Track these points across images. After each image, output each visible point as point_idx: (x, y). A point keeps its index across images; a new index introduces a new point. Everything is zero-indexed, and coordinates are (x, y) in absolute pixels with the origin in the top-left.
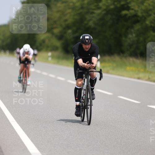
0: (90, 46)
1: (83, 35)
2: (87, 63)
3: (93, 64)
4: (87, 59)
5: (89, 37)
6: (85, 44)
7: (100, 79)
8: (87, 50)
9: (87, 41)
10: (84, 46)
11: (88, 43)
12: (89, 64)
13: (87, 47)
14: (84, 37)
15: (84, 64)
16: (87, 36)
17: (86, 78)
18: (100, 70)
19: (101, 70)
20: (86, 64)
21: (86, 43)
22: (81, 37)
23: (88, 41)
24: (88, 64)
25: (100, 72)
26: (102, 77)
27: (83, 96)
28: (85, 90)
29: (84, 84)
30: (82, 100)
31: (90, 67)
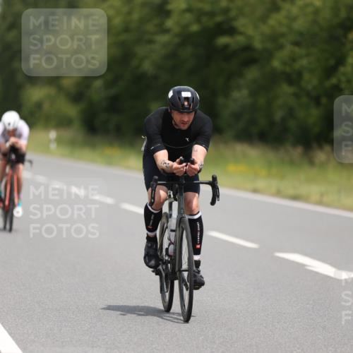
0: (192, 116)
1: (176, 88)
2: (178, 160)
3: (193, 162)
4: (181, 152)
6: (182, 113)
7: (213, 203)
9: (186, 103)
10: (177, 117)
11: (189, 108)
12: (184, 164)
14: (179, 92)
15: (171, 163)
16: (185, 90)
17: (175, 200)
18: (211, 180)
19: (214, 179)
20: (175, 165)
22: (171, 94)
23: (189, 105)
24: (181, 163)
25: (213, 184)
26: (218, 197)
27: (169, 245)
28: (172, 231)
29: (171, 215)
30: (167, 258)
31: (186, 172)
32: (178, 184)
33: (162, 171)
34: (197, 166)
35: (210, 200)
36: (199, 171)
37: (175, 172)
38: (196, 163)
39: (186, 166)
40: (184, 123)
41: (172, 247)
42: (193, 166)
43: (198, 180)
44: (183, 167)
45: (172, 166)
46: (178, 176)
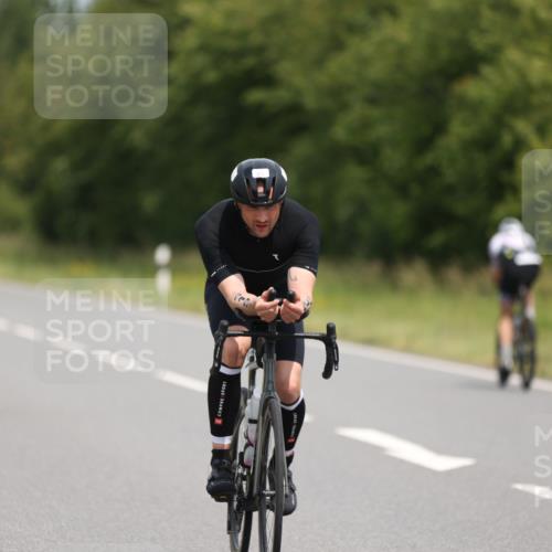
2: (265, 293)
3: (293, 298)
5: (272, 171)
6: (255, 207)
7: (327, 374)
8: (264, 233)
9: (261, 190)
10: (248, 215)
11: (266, 198)
12: (277, 301)
13: (262, 220)
14: (248, 171)
15: (252, 297)
16: (259, 166)
17: (260, 365)
18: (324, 331)
19: (331, 330)
20: (260, 301)
21: (256, 202)
22: (235, 174)
23: (267, 192)
24: (270, 298)
25: (329, 339)
26: (337, 363)
27: (245, 448)
28: (251, 421)
29: (252, 393)
30: (240, 470)
31: (279, 316)
32: (267, 338)
33: (237, 313)
34: (299, 306)
35: (322, 370)
36: (305, 315)
37: (259, 314)
38: (299, 300)
39: (280, 304)
40: (261, 226)
41: (250, 450)
42: (292, 305)
43: (302, 331)
44: (274, 306)
45: (255, 303)
46: (265, 323)
